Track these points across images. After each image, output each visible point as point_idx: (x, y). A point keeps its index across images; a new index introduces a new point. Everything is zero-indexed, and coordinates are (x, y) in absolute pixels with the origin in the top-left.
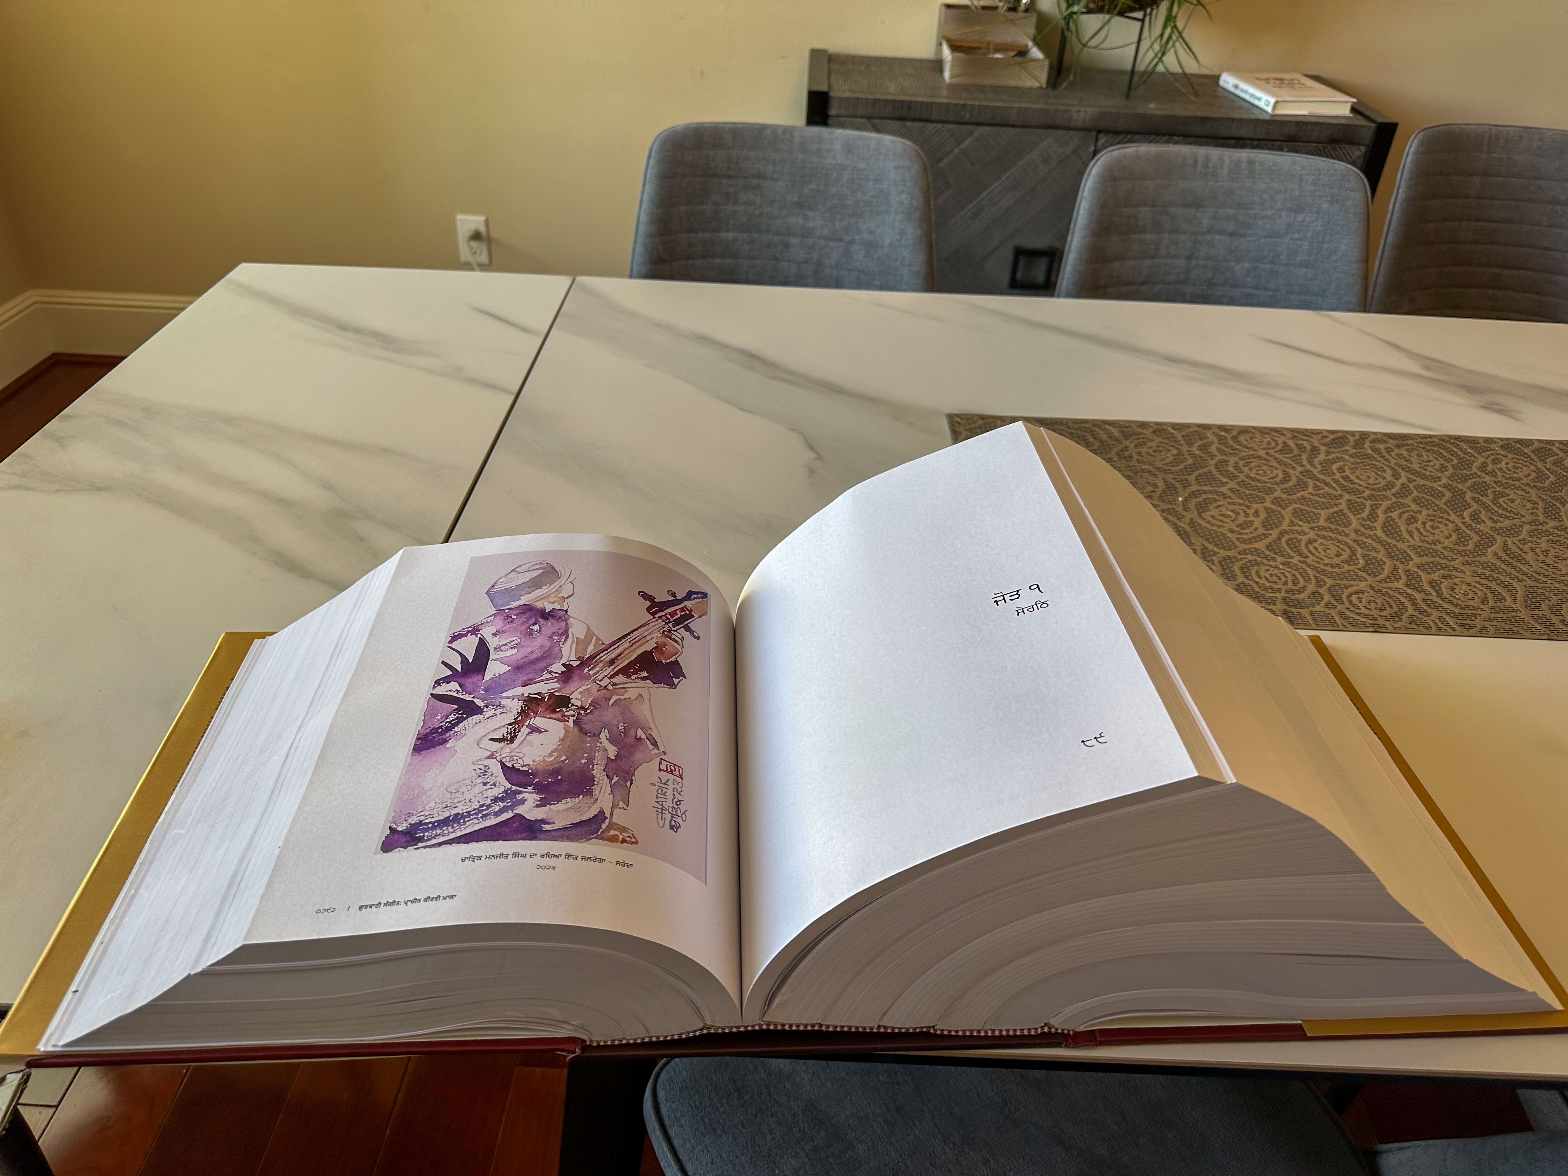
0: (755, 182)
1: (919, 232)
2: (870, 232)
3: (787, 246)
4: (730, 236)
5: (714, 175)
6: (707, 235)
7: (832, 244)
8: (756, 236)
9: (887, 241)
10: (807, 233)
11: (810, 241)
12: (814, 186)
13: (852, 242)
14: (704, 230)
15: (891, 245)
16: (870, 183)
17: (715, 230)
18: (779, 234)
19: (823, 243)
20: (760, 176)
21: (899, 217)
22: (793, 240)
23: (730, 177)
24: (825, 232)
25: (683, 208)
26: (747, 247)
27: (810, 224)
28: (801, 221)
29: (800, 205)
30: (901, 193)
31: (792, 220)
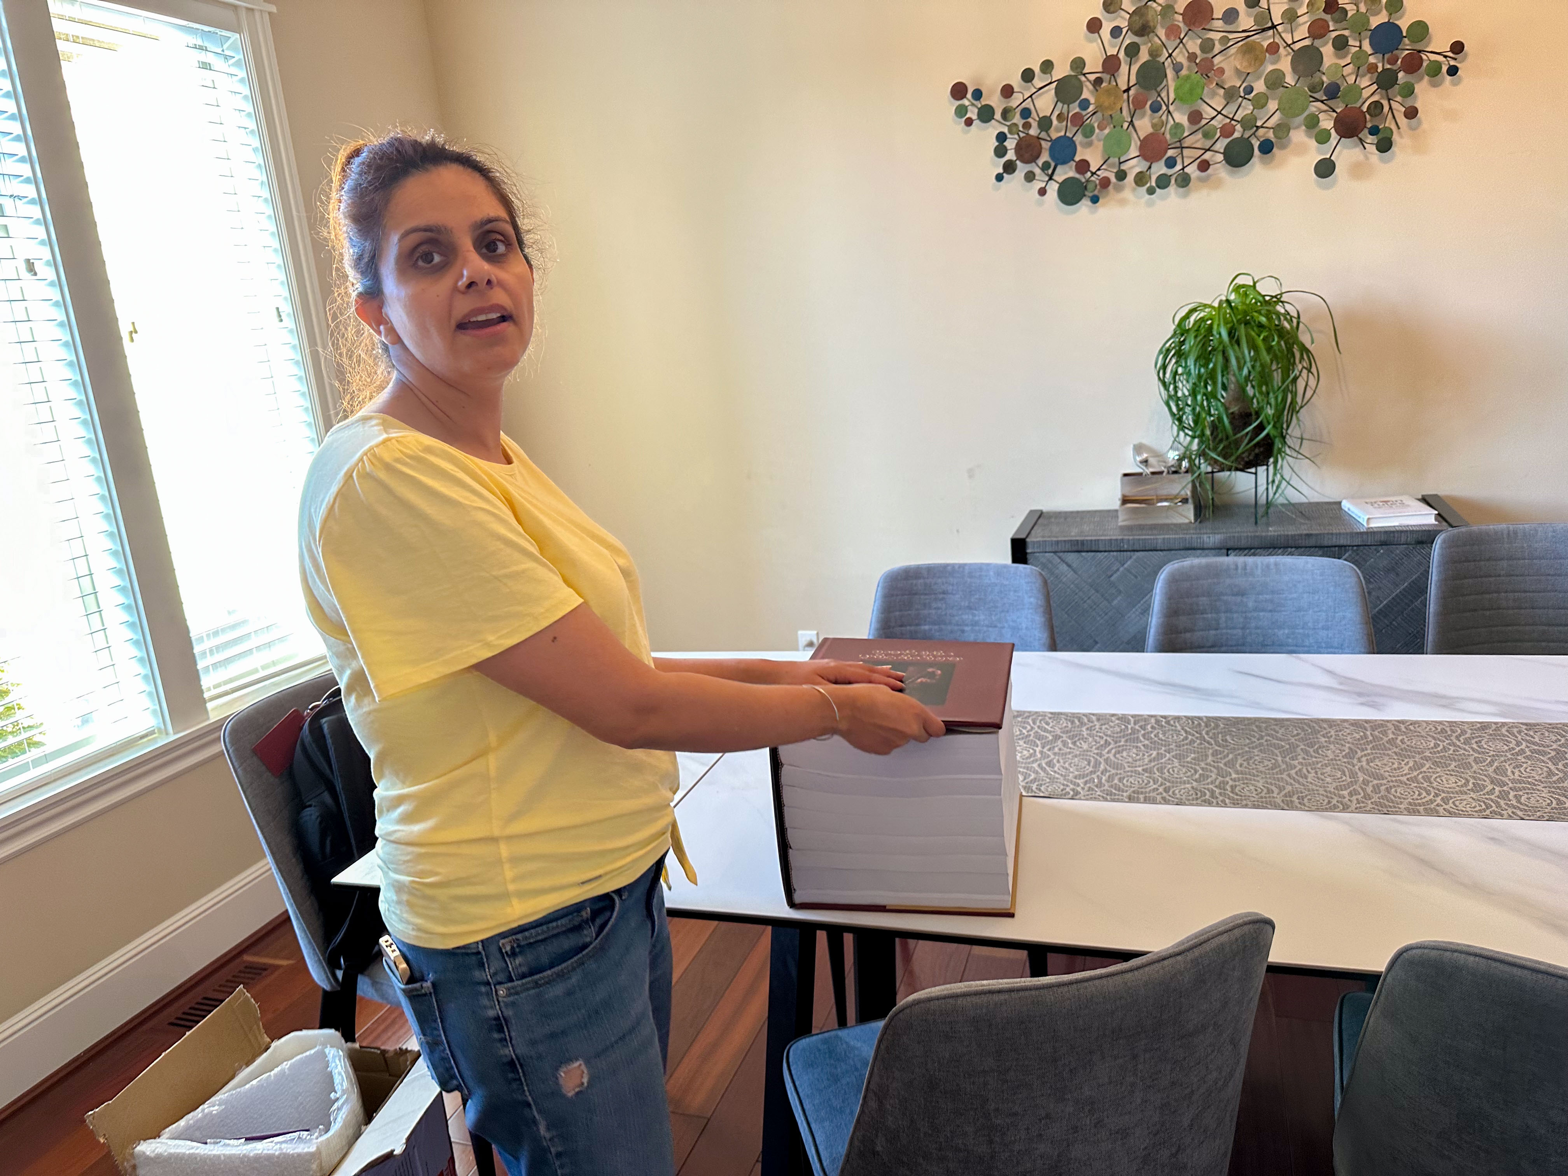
0: (941, 596)
1: (1043, 619)
2: (1013, 621)
3: (963, 631)
4: (927, 627)
5: (916, 594)
6: (913, 628)
7: (990, 629)
8: (943, 627)
9: (1024, 626)
10: (975, 624)
11: (977, 628)
12: (977, 596)
13: (1003, 627)
14: (910, 625)
15: (1026, 628)
16: (1012, 593)
17: (917, 625)
18: (958, 625)
19: (985, 629)
20: (944, 593)
21: (1030, 611)
22: (966, 628)
23: (926, 594)
24: (986, 622)
25: (897, 613)
26: (937, 634)
27: (977, 618)
28: (971, 617)
29: (970, 608)
30: (1030, 597)
31: (965, 617)
